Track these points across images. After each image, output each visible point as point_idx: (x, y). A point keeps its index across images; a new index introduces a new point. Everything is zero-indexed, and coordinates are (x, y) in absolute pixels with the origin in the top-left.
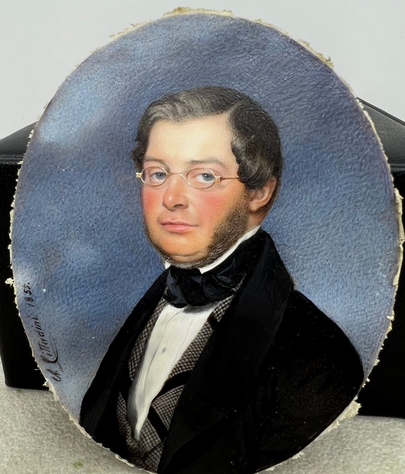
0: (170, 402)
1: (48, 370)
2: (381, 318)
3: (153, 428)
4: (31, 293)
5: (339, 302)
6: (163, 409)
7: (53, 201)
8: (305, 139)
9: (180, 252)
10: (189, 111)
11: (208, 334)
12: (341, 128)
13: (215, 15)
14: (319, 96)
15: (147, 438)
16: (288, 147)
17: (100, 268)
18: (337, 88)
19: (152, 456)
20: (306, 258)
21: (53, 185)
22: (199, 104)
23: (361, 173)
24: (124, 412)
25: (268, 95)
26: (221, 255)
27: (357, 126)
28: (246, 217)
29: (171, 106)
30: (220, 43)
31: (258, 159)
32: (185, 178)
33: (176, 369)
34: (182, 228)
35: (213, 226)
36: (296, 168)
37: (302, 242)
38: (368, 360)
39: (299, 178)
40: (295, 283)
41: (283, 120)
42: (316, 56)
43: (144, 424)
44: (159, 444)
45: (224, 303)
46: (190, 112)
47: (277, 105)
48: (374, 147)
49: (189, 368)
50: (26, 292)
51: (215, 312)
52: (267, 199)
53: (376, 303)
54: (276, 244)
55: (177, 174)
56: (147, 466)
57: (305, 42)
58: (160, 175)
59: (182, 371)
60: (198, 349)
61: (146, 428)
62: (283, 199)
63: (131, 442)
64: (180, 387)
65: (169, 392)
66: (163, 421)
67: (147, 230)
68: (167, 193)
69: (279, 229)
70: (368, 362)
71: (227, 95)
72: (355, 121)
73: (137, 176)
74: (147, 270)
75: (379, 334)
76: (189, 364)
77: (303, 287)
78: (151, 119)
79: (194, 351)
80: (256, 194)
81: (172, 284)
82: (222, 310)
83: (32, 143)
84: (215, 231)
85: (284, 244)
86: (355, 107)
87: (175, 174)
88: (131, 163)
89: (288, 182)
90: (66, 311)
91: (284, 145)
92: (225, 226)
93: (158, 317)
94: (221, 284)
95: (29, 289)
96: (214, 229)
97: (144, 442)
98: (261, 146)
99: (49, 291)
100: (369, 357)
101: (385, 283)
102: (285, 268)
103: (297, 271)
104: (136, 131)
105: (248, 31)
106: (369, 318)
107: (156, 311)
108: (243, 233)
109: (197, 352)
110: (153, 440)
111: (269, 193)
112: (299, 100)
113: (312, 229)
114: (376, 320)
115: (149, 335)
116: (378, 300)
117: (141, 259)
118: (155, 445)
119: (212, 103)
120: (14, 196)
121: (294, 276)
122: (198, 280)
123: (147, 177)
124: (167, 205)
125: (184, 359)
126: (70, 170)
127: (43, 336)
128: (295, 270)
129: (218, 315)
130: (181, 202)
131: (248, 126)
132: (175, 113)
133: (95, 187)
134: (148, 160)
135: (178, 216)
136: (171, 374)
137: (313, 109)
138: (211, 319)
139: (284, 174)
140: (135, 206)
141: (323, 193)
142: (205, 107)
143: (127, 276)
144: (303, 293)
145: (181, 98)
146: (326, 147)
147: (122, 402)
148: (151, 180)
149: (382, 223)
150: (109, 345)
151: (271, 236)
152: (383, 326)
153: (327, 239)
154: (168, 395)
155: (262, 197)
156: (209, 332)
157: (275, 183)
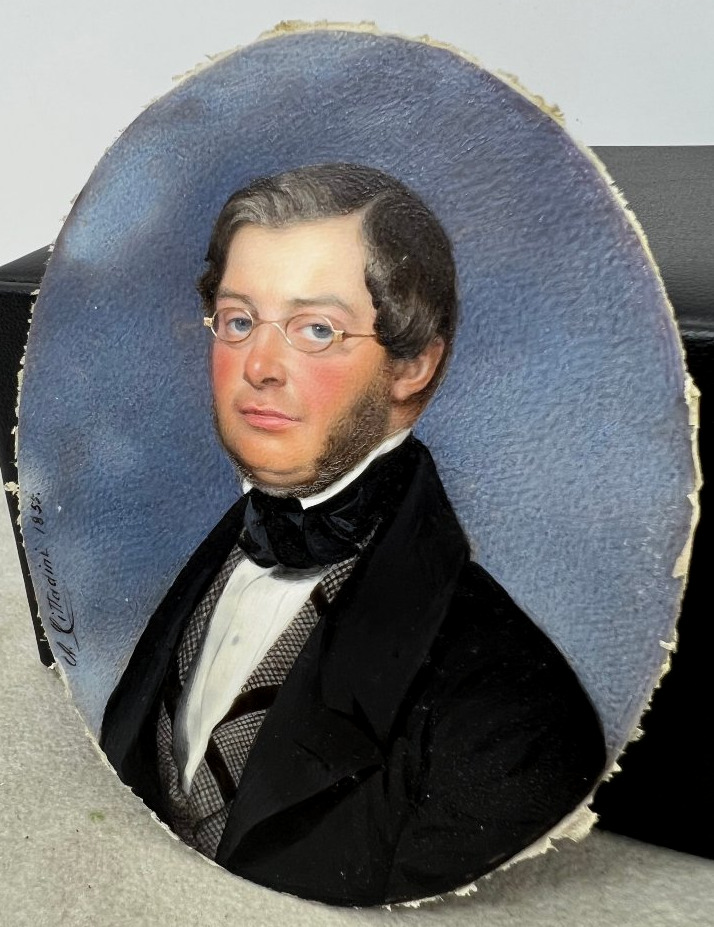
0: (243, 736)
1: (59, 643)
2: (646, 643)
3: (212, 778)
4: (40, 511)
5: (560, 597)
6: (231, 748)
7: (77, 360)
8: (502, 266)
9: (268, 466)
10: (296, 209)
11: (311, 623)
12: (575, 245)
13: (344, 32)
14: (535, 180)
15: (202, 793)
16: (469, 280)
17: (140, 480)
18: (571, 164)
19: (209, 828)
20: (495, 499)
21: (80, 331)
22: (311, 196)
23: (616, 338)
24: (168, 740)
25: (436, 179)
26: (338, 477)
27: (611, 242)
28: (385, 411)
29: (266, 200)
30: (352, 82)
31: (413, 301)
32: (283, 332)
33: (253, 678)
34: (274, 422)
35: (328, 423)
36: (483, 322)
37: (488, 468)
38: (617, 726)
39: (487, 342)
40: (472, 547)
41: (463, 227)
42: (530, 102)
43: (199, 768)
44: (222, 809)
45: (340, 569)
46: (298, 211)
47: (451, 198)
48: (645, 284)
49: (277, 680)
50: (34, 508)
51: (324, 583)
52: (425, 379)
53: (636, 611)
54: (439, 468)
55: (270, 322)
56: (200, 845)
57: (509, 76)
58: (243, 323)
59: (263, 684)
60: (293, 648)
61: (202, 777)
62: (456, 381)
63: (177, 796)
64: (260, 712)
65: (241, 718)
66: (230, 769)
67: (217, 421)
68: (252, 355)
69: (446, 438)
70: (617, 731)
71: (362, 179)
72: (606, 231)
73: (206, 324)
74: (214, 491)
75: (642, 677)
76: (276, 673)
77: (488, 557)
78: (233, 222)
79: (285, 650)
80: (406, 368)
81: (254, 523)
82: (335, 582)
83: (54, 261)
84: (330, 433)
85: (453, 469)
86: (607, 202)
87: (266, 322)
88: (196, 299)
89: (466, 347)
90: (88, 547)
91: (460, 275)
92: (348, 424)
93: (228, 579)
94: (337, 533)
95: (39, 503)
96: (328, 430)
97: (196, 800)
98: (419, 277)
99: (65, 509)
100: (619, 720)
101: (659, 570)
102: (455, 515)
103: (478, 524)
104: (208, 244)
105: (402, 59)
106: (621, 638)
107: (226, 567)
108: (379, 440)
109: (290, 654)
110: (210, 800)
111: (430, 369)
112: (495, 188)
113: (511, 444)
114: (636, 647)
115: (213, 609)
116: (642, 604)
117: (205, 471)
118: (214, 809)
119: (334, 193)
120: (25, 347)
121: (472, 533)
122: (298, 521)
123: (221, 325)
124: (251, 376)
125: (268, 663)
126: (104, 307)
127: (55, 585)
128: (474, 522)
129: (329, 590)
130: (274, 374)
131: (397, 239)
132: (272, 212)
133: (140, 339)
134: (223, 296)
135: (268, 400)
136: (246, 686)
137: (521, 205)
138: (317, 596)
139: (459, 332)
140: (200, 376)
141: (534, 374)
142: (322, 201)
143: (182, 500)
144: (488, 569)
145: (283, 186)
146: (543, 283)
147: (165, 721)
148: (227, 332)
149: (656, 444)
150: (149, 617)
151: (431, 450)
152: (651, 661)
153: (540, 466)
154: (239, 724)
155: (417, 374)
156: (312, 620)
157: (441, 350)
